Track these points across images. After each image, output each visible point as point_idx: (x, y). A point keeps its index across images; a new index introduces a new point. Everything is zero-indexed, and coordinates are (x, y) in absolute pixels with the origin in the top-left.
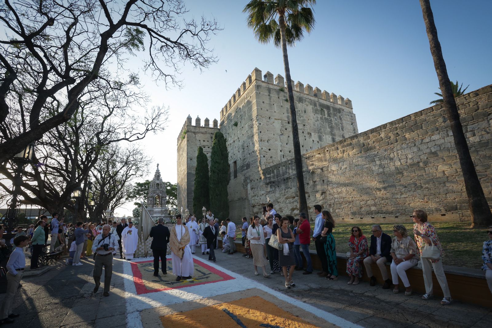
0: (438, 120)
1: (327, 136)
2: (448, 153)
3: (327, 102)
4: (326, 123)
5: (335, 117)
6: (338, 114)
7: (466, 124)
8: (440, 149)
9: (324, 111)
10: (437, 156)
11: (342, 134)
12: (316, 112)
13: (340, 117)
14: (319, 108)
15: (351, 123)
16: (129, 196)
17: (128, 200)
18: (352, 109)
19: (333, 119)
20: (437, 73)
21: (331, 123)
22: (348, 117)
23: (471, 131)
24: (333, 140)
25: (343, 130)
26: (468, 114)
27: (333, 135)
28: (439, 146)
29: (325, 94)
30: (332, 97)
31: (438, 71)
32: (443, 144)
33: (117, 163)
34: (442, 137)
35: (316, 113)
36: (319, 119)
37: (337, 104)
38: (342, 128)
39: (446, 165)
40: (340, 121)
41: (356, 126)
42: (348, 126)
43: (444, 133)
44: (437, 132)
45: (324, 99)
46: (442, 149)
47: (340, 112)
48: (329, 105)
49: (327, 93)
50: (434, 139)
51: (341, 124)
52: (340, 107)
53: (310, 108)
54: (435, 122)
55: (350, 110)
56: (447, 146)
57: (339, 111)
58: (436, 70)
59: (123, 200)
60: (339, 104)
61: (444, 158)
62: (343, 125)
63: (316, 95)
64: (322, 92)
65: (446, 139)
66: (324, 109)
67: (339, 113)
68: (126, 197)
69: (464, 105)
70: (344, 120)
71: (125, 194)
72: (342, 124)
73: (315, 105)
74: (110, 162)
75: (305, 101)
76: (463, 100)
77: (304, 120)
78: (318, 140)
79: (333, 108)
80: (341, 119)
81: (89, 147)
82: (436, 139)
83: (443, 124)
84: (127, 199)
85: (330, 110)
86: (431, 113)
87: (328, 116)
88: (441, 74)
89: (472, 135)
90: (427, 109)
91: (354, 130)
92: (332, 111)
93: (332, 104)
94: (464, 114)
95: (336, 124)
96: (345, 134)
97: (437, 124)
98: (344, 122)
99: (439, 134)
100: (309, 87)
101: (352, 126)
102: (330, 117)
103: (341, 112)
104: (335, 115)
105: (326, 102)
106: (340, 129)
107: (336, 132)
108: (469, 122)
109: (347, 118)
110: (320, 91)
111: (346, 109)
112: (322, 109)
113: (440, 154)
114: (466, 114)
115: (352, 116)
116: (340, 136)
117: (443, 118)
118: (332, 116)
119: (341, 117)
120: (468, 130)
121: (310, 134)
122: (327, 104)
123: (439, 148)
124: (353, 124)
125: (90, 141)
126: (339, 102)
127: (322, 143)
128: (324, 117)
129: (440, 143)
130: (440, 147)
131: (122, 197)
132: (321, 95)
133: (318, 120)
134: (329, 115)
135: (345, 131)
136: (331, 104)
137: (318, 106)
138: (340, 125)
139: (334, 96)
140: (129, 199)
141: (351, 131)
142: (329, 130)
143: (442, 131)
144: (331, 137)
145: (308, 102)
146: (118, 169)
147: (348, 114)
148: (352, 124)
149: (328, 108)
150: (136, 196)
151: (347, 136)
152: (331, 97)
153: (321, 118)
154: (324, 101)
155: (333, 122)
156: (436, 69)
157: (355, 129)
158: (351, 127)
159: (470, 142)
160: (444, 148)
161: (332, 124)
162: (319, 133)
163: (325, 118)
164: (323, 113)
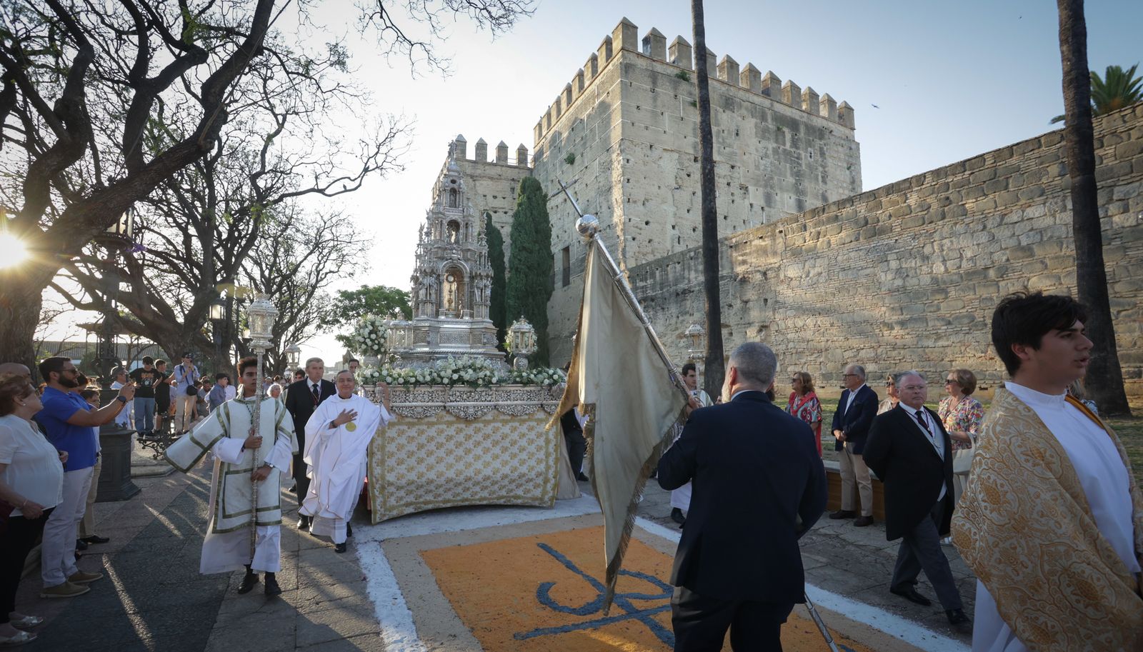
0: (1049, 169)
1: (786, 196)
2: (1058, 249)
3: (794, 111)
4: (786, 161)
5: (809, 149)
6: (818, 143)
7: (1113, 184)
8: (1042, 240)
9: (784, 132)
10: (1032, 255)
11: (821, 192)
12: (763, 134)
13: (821, 149)
14: (771, 125)
15: (845, 165)
16: (324, 321)
17: (322, 330)
18: (853, 129)
19: (803, 155)
20: (1062, 52)
21: (798, 163)
22: (840, 149)
23: (1120, 200)
24: (800, 205)
25: (824, 182)
26: (1121, 157)
27: (799, 191)
28: (1041, 232)
29: (789, 89)
30: (807, 97)
31: (1065, 48)
32: (1049, 227)
33: (296, 245)
34: (1049, 211)
35: (763, 137)
36: (770, 152)
37: (818, 116)
38: (822, 177)
39: (1048, 277)
40: (820, 160)
41: (859, 173)
42: (838, 172)
43: (1056, 203)
44: (1042, 198)
45: (785, 102)
46: (1045, 239)
47: (821, 137)
48: (798, 118)
49: (794, 87)
50: (1031, 216)
51: (822, 166)
52: (825, 123)
53: (749, 125)
54: (1039, 175)
55: (847, 131)
56: (1057, 234)
57: (821, 133)
58: (1061, 45)
59: (310, 329)
60: (823, 118)
61: (1047, 261)
62: (826, 169)
63: (766, 93)
64: (783, 84)
65: (1058, 216)
66: (786, 130)
67: (820, 139)
68: (317, 322)
69: (1117, 136)
70: (831, 157)
71: (315, 315)
72: (824, 167)
73: (763, 117)
74: (282, 243)
75: (740, 106)
76: (1116, 123)
77: (733, 154)
78: (762, 203)
79: (806, 126)
80: (822, 154)
81: (235, 206)
82: (1036, 216)
83: (1058, 181)
84: (319, 327)
85: (800, 133)
86: (1035, 151)
87: (791, 147)
88: (1071, 56)
89: (1121, 211)
90: (1026, 141)
91: (853, 182)
92: (802, 134)
93: (805, 115)
94: (1113, 158)
95: (809, 166)
96: (829, 192)
97: (1044, 180)
98: (830, 162)
99: (1044, 204)
100: (753, 72)
101: (848, 172)
102: (797, 148)
103: (826, 137)
104: (809, 144)
105: (790, 109)
106: (817, 179)
107: (808, 185)
108: (1121, 178)
109: (838, 152)
110: (779, 82)
111: (839, 130)
112: (779, 129)
113: (1038, 252)
114: (1116, 159)
115: (851, 149)
116: (816, 196)
117: (1060, 166)
118: (802, 145)
119: (825, 148)
120: (1115, 198)
121: (744, 189)
122: (793, 116)
123: (1039, 237)
124: (852, 168)
125: (235, 192)
126: (824, 111)
127: (773, 211)
128: (782, 147)
129: (1042, 226)
130: (1042, 236)
131: (307, 323)
132: (781, 91)
133: (766, 156)
134: (795, 143)
135: (830, 185)
136: (802, 117)
137: (770, 120)
138: (821, 169)
139: (813, 95)
140: (325, 326)
141: (845, 185)
142: (791, 180)
143: (1054, 197)
144: (794, 197)
145: (746, 109)
146: (299, 259)
147: (842, 142)
148: (848, 169)
149: (794, 125)
150: (338, 321)
151: (833, 197)
152: (803, 98)
153: (775, 151)
154: (786, 108)
155: (803, 162)
156: (1062, 42)
157: (855, 181)
158: (844, 176)
159: (1114, 225)
160: (1051, 237)
161: (800, 165)
162: (766, 186)
163: (785, 150)
164: (781, 137)
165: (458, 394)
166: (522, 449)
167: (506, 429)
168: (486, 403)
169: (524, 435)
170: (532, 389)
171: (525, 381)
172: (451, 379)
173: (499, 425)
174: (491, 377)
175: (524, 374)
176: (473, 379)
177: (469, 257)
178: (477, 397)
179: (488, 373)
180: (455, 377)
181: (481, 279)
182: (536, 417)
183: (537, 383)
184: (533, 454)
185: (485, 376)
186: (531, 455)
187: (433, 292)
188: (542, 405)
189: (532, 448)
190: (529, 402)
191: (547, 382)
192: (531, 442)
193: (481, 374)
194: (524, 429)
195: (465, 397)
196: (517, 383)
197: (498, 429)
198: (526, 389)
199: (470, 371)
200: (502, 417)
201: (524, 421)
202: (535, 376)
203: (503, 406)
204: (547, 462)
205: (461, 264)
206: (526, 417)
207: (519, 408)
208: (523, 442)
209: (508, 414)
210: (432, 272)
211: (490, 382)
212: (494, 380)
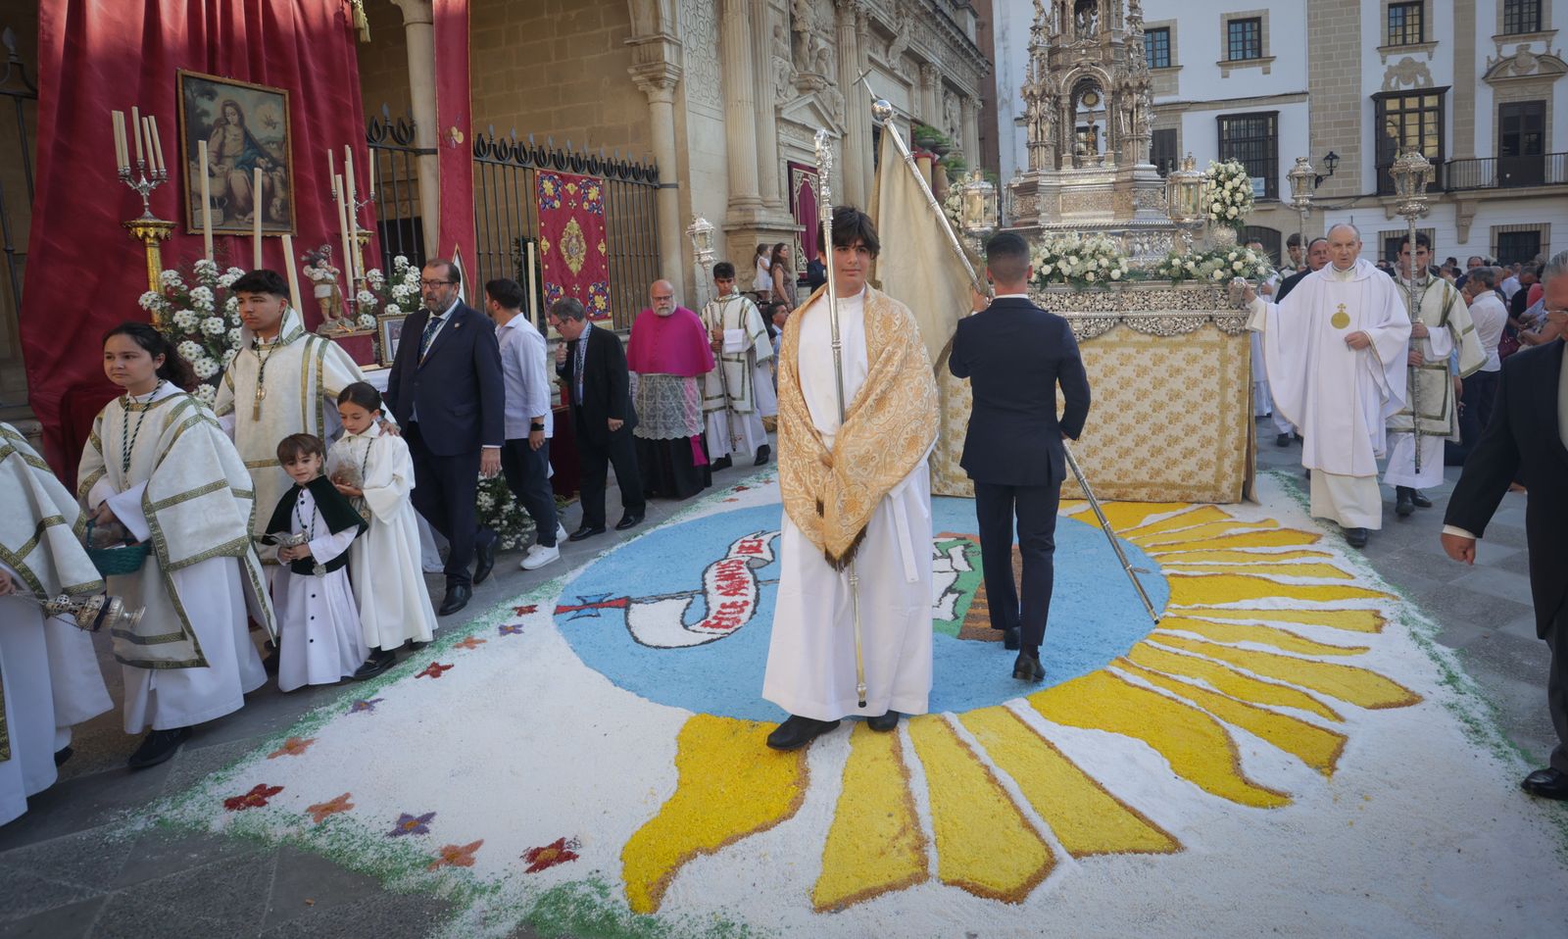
165: (1055, 297)
166: (1175, 396)
167: (1145, 359)
168: (1104, 314)
169: (1178, 371)
170: (1192, 287)
171: (1175, 272)
172: (1040, 274)
173: (1132, 351)
174: (1110, 269)
175: (1176, 262)
176: (1076, 274)
177: (1112, 56)
178: (1087, 303)
179: (1104, 262)
180: (1047, 270)
181: (1131, 94)
182: (1202, 339)
183: (1199, 278)
184: (1195, 405)
185: (1100, 266)
186: (1192, 407)
187: (1047, 127)
188: (1211, 318)
189: (1195, 395)
190: (1186, 312)
191: (1218, 274)
192: (1193, 383)
193: (1092, 265)
194: (1178, 359)
195: (1067, 302)
196: (1162, 277)
197: (1129, 357)
198: (1180, 287)
199: (1074, 259)
200: (1137, 337)
201: (1180, 345)
202: (1197, 264)
203: (1135, 319)
204: (1223, 422)
205: (1098, 72)
206: (1181, 338)
207: (1166, 322)
208: (1178, 384)
209: (1146, 333)
210: (1044, 95)
211: (1109, 278)
212: (1116, 274)
